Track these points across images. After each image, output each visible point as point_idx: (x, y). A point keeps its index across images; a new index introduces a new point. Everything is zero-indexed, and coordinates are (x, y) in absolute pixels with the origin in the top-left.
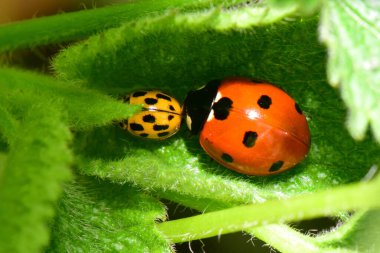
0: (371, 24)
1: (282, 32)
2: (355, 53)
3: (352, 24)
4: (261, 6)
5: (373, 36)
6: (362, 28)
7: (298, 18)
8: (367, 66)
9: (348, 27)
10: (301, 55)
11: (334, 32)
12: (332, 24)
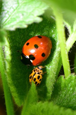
0: (10, 16)
1: (12, 42)
2: (18, 20)
3: (10, 21)
4: (4, 47)
5: (13, 15)
6: (11, 19)
7: (8, 37)
8: (22, 17)
9: (11, 22)
10: (19, 36)
11: (12, 26)
12: (10, 27)
